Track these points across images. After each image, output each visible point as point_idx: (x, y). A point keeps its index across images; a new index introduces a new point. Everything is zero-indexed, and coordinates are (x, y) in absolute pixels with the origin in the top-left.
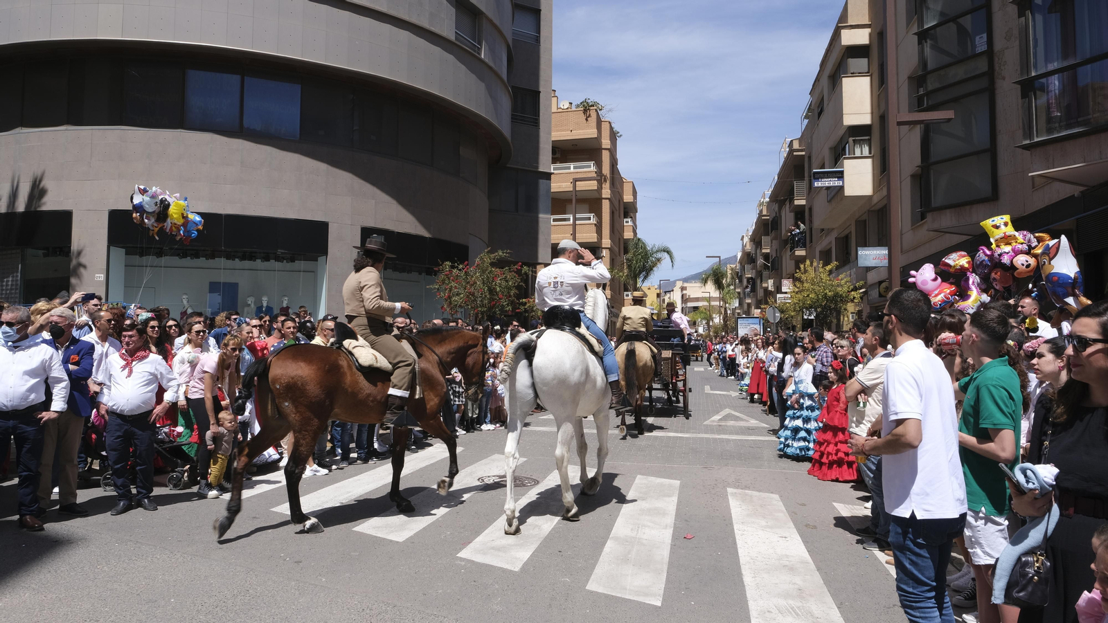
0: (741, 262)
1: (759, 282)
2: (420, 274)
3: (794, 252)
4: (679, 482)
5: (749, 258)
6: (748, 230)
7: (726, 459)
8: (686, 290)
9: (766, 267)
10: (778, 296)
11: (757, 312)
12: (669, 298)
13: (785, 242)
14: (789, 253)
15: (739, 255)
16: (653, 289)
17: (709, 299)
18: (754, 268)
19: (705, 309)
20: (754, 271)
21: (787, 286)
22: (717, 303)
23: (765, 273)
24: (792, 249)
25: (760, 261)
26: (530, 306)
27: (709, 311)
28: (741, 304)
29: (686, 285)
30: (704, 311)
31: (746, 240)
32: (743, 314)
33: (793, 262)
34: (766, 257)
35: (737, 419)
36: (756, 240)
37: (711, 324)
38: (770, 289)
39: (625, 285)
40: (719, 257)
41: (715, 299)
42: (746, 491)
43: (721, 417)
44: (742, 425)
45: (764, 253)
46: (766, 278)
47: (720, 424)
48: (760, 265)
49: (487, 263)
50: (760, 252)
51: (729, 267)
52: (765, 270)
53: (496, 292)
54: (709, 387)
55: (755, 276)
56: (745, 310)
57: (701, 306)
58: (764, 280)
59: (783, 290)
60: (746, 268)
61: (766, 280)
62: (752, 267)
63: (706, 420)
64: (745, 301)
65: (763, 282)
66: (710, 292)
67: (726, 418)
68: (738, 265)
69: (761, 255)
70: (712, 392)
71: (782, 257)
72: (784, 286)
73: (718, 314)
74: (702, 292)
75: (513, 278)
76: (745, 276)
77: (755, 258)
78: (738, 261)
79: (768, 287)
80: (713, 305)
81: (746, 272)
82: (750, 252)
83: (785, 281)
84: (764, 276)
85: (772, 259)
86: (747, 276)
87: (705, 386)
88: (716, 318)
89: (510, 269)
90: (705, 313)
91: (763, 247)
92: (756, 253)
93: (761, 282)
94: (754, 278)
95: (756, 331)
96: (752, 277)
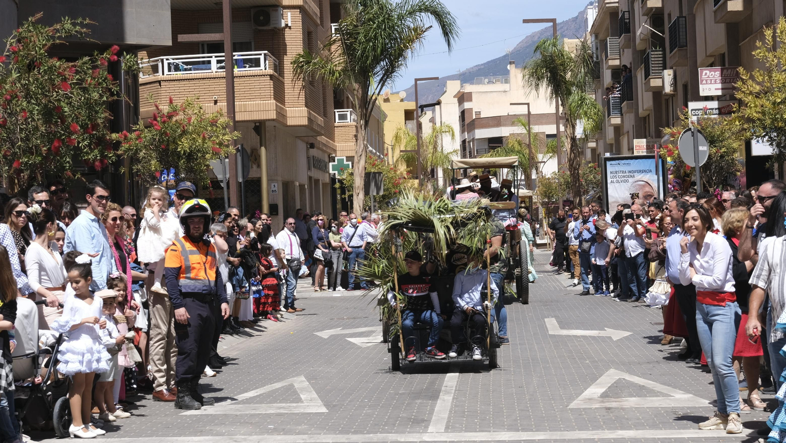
0: (596, 31)
1: (640, 75)
8: (470, 100)
9: (656, 41)
10: (692, 105)
11: (640, 145)
12: (432, 120)
14: (710, 8)
15: (592, 15)
16: (395, 101)
17: (529, 119)
18: (629, 43)
19: (520, 143)
20: (628, 51)
21: (712, 82)
22: (551, 129)
23: (655, 56)
25: (643, 28)
26: (129, 149)
27: (529, 146)
29: (468, 88)
30: (517, 147)
32: (605, 151)
33: (722, 26)
34: (657, 18)
37: (534, 176)
38: (668, 90)
39: (335, 92)
40: (553, 21)
41: (543, 118)
43: (603, 390)
44: (657, 405)
45: (652, 8)
46: (657, 65)
47: (608, 405)
48: (642, 36)
49: (40, 49)
50: (642, 7)
51: (570, 46)
52: (656, 48)
53: (63, 119)
54: (554, 320)
55: (631, 63)
56: (608, 142)
57: (508, 137)
58: (653, 71)
59: (702, 94)
60: (608, 45)
61: (657, 71)
62: (623, 42)
63: (571, 399)
64: (609, 120)
65: (649, 75)
66: (528, 104)
67: (616, 390)
68: (590, 40)
69: (644, 15)
70: (565, 332)
71: (694, 17)
72: (704, 82)
73: (548, 152)
74: (511, 104)
75: (100, 84)
76: (606, 63)
77: (629, 22)
78: (589, 29)
79: (663, 87)
80: (537, 133)
81: (609, 54)
82: (617, 7)
83: (704, 72)
84: (653, 62)
85: (670, 22)
86: (611, 63)
87: (546, 320)
88: (544, 162)
89: (93, 61)
90: (519, 152)
92: (631, 10)
93: (646, 77)
94: (629, 66)
95: (647, 189)
96: (625, 66)
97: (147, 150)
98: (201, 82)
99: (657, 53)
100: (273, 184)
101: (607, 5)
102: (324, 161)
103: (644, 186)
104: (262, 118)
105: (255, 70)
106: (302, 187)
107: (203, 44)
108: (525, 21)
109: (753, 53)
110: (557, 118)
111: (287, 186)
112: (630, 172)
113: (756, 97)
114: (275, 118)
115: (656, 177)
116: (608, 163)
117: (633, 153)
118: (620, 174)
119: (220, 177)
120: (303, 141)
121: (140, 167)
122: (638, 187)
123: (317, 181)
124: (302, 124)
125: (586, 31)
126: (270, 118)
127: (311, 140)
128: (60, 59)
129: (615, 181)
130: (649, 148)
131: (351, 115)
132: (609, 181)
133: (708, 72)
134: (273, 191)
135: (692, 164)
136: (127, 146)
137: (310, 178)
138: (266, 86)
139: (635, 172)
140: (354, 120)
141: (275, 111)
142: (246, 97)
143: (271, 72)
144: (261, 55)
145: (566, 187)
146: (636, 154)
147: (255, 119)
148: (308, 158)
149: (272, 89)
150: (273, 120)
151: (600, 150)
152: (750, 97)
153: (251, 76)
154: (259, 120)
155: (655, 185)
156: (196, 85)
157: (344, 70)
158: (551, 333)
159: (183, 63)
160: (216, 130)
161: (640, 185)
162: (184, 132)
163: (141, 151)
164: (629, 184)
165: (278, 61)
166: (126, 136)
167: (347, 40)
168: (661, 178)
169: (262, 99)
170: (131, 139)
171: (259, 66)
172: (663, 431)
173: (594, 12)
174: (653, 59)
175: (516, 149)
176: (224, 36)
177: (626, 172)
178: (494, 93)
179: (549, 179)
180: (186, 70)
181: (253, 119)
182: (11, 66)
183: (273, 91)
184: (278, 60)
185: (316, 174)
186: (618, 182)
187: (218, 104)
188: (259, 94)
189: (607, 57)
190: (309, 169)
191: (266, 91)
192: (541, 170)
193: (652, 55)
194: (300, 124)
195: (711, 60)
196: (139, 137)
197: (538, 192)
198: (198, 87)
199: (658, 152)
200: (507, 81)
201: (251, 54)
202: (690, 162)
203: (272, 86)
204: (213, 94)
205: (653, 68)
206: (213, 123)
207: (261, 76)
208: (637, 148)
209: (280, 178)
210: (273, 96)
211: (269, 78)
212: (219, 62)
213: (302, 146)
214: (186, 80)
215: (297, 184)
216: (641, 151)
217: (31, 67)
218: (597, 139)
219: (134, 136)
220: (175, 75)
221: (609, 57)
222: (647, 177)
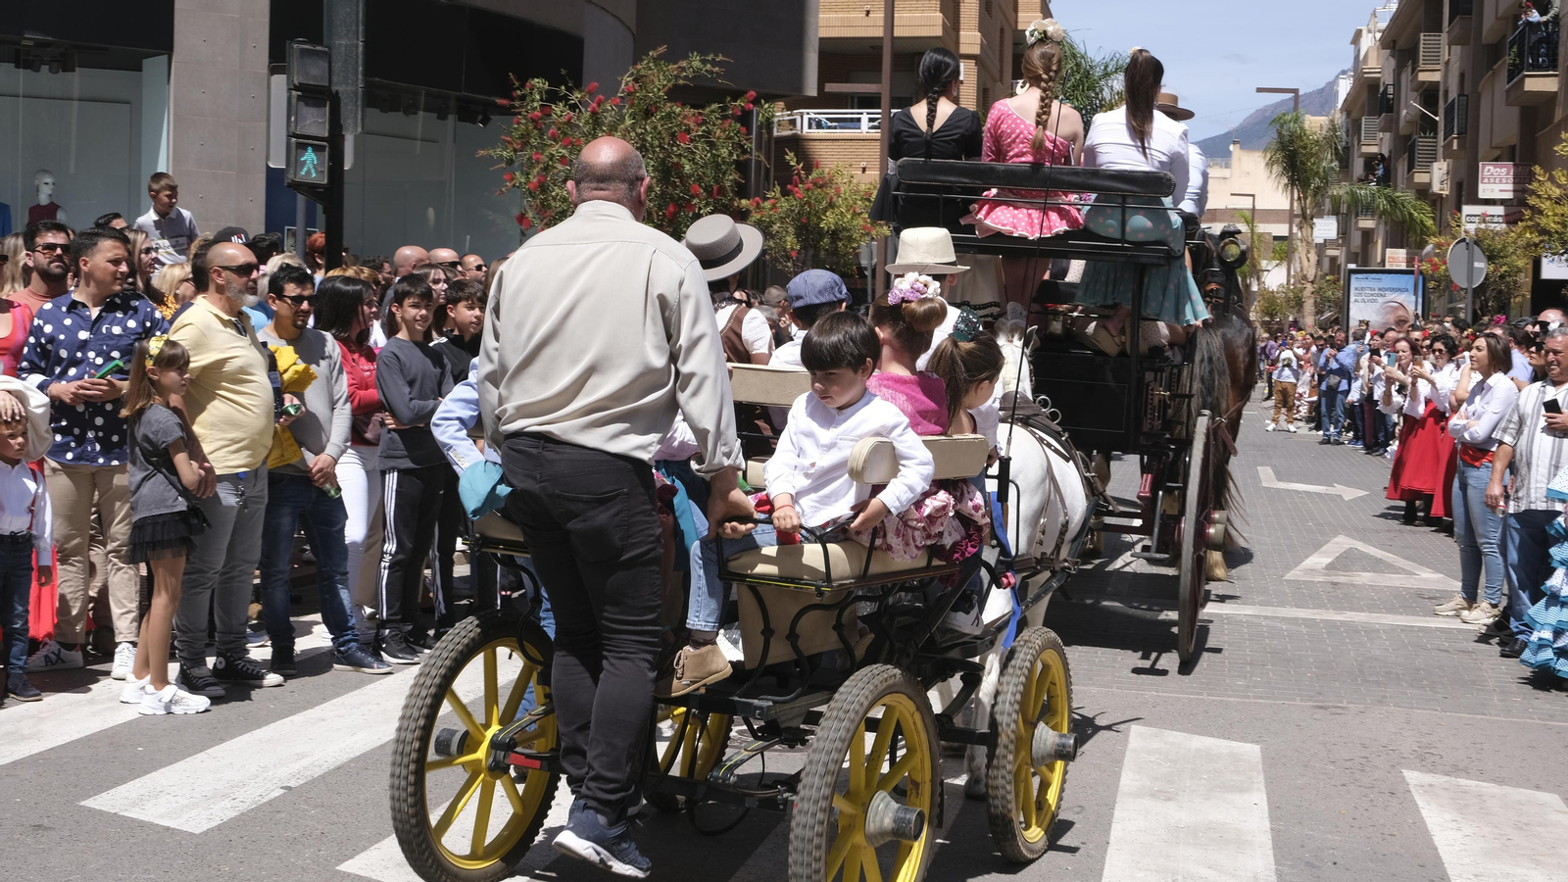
0: (1348, 108)
1: (1401, 167)
2: (442, 117)
3: (1522, 81)
4: (1257, 748)
5: (1372, 98)
6: (1374, 14)
7: (1378, 683)
9: (1426, 125)
10: (1467, 209)
11: (1397, 257)
13: (1494, 52)
14: (1502, 84)
15: (1344, 87)
17: (1253, 216)
18: (1391, 126)
20: (1387, 135)
21: (1496, 182)
22: (1282, 230)
23: (1422, 143)
24: (1515, 72)
25: (1411, 106)
28: (1344, 232)
31: (1368, 42)
32: (1349, 261)
33: (1515, 110)
34: (1429, 95)
35: (1377, 565)
36: (1401, 43)
37: (1255, 288)
38: (1436, 188)
40: (1295, 91)
41: (1272, 215)
42: (1463, 781)
43: (1330, 560)
44: (1397, 584)
45: (1424, 82)
46: (1425, 156)
47: (1335, 579)
48: (1409, 117)
49: (659, 90)
50: (1412, 81)
51: (1315, 124)
52: (1424, 134)
53: (682, 177)
54: (1269, 470)
55: (1390, 152)
56: (1353, 250)
58: (1419, 164)
59: (1482, 195)
60: (1363, 125)
61: (1425, 164)
62: (1382, 124)
63: (1288, 568)
64: (1357, 223)
65: (1413, 168)
66: (1253, 196)
67: (1346, 562)
68: (1339, 118)
69: (1412, 90)
70: (1282, 485)
71: (1478, 96)
72: (1486, 180)
73: (1272, 259)
74: (1232, 194)
75: (731, 138)
76: (1357, 149)
77: (1393, 98)
78: (1340, 105)
79: (1429, 185)
80: (1262, 233)
81: (1363, 138)
82: (1380, 78)
83: (1487, 168)
84: (1420, 152)
85: (1446, 101)
86: (1365, 149)
87: (1259, 468)
88: (1269, 271)
89: (724, 109)
91: (1422, 67)
92: (1397, 84)
93: (1410, 170)
94: (1386, 155)
95: (1401, 313)
96: (1381, 154)
98: (847, 143)
99: (1425, 140)
101: (1366, 75)
103: (1396, 308)
108: (1259, 90)
109: (1556, 148)
110: (1290, 217)
112: (1380, 289)
113: (1556, 203)
116: (1353, 277)
117: (1384, 265)
118: (1367, 292)
119: (864, 262)
122: (1388, 308)
125: (1334, 106)
128: (684, 105)
129: (1359, 300)
130: (1410, 261)
132: (1352, 299)
133: (1491, 168)
135: (1464, 285)
136: (758, 216)
139: (1386, 290)
145: (1295, 303)
146: (1387, 267)
151: (1342, 260)
152: (1548, 203)
155: (1411, 308)
156: (840, 147)
158: (1264, 484)
159: (827, 119)
161: (1391, 306)
164: (1378, 305)
166: (757, 204)
168: (1420, 300)
170: (763, 208)
172: (1404, 617)
173: (1348, 84)
174: (1420, 148)
176: (882, 88)
177: (1374, 290)
179: (1273, 292)
180: (830, 128)
182: (625, 111)
186: (1363, 301)
187: (868, 171)
189: (1359, 141)
193: (1419, 142)
195: (1497, 153)
196: (773, 207)
198: (842, 150)
199: (1419, 267)
200: (1227, 166)
202: (1460, 280)
204: (861, 159)
205: (1419, 160)
208: (1391, 260)
212: (871, 120)
214: (831, 140)
216: (1395, 263)
217: (648, 114)
218: (1339, 245)
219: (767, 204)
220: (816, 133)
221: (1363, 142)
222: (1401, 298)
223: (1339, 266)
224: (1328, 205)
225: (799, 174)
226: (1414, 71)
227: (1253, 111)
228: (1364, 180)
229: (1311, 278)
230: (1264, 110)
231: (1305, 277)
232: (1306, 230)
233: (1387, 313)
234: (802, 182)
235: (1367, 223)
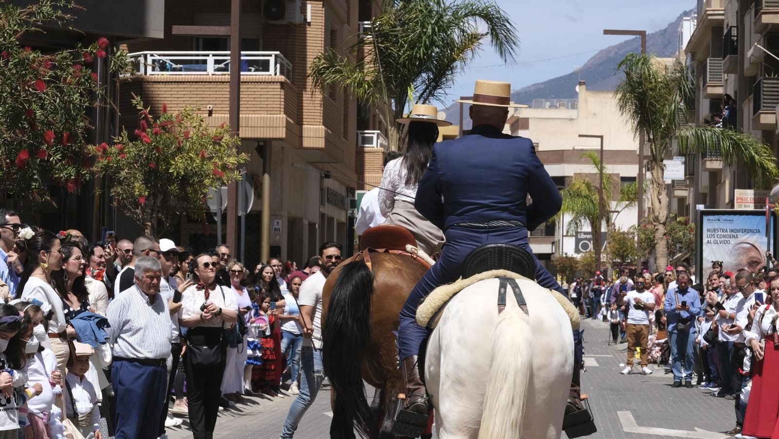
0: (692, 49)
1: (747, 108)
5: (716, 40)
8: (527, 127)
9: (770, 66)
11: (745, 198)
15: (688, 29)
17: (600, 157)
18: (735, 67)
19: (588, 186)
20: (732, 76)
22: (631, 170)
25: (755, 49)
26: (107, 167)
27: (600, 191)
28: (691, 172)
29: (527, 113)
32: (697, 202)
34: (773, 37)
37: (604, 229)
40: (642, 33)
41: (617, 156)
45: (767, 25)
46: (770, 97)
48: (753, 59)
49: (11, 36)
50: (755, 23)
51: (661, 65)
52: (770, 75)
55: (736, 93)
56: (701, 190)
57: (572, 177)
58: (765, 105)
60: (708, 67)
61: (770, 105)
62: (727, 65)
64: (704, 163)
65: (759, 109)
66: (601, 137)
68: (684, 59)
69: (756, 32)
70: (644, 430)
73: (622, 200)
74: (580, 136)
75: (82, 84)
76: (703, 91)
77: (737, 39)
78: (684, 47)
80: (610, 175)
81: (708, 79)
82: (723, 20)
84: (765, 93)
86: (710, 90)
87: (619, 413)
88: (618, 212)
89: (75, 55)
90: (586, 197)
91: (765, 9)
92: (741, 26)
93: (755, 112)
94: (733, 96)
95: (753, 254)
96: (728, 96)
97: (130, 168)
98: (192, 86)
99: (771, 81)
100: (276, 221)
101: (710, 17)
102: (341, 195)
103: (748, 250)
104: (268, 136)
105: (261, 75)
106: (312, 225)
107: (197, 38)
108: (606, 32)
110: (639, 158)
111: (294, 224)
112: (732, 231)
114: (284, 136)
115: (765, 239)
116: (705, 218)
117: (733, 206)
118: (719, 233)
119: (213, 208)
120: (315, 167)
121: (119, 190)
122: (741, 250)
123: (331, 220)
124: (317, 146)
125: (680, 48)
126: (278, 136)
127: (327, 167)
129: (712, 242)
130: (759, 201)
131: (378, 138)
132: (705, 240)
134: (276, 230)
136: (105, 162)
137: (322, 215)
138: (275, 96)
139: (738, 231)
140: (382, 145)
141: (284, 129)
142: (249, 109)
143: (282, 78)
144: (271, 56)
145: (648, 245)
146: (736, 208)
147: (259, 136)
148: (322, 189)
149: (283, 100)
150: (281, 139)
151: (690, 201)
153: (257, 82)
154: (264, 139)
155: (763, 249)
156: (186, 89)
157: (376, 82)
158: (625, 429)
159: (171, 61)
160: (220, 149)
161: (744, 248)
162: (180, 150)
163: (123, 170)
164: (730, 247)
165: (291, 65)
166: (105, 150)
167: (382, 43)
168: (772, 241)
169: (269, 112)
170: (111, 154)
171: (268, 70)
173: (692, 26)
174: (765, 89)
175: (583, 194)
176: (231, 30)
177: (727, 231)
178: (557, 121)
179: (624, 233)
180: (174, 70)
181: (256, 136)
183: (283, 103)
184: (292, 63)
185: (330, 210)
186: (716, 242)
187: (213, 115)
188: (266, 106)
189: (705, 82)
190: (322, 203)
191: (275, 103)
192: (613, 221)
193: (764, 83)
194: (314, 146)
196: (121, 152)
197: (608, 250)
198: (189, 93)
199: (770, 208)
200: (574, 107)
201: (258, 55)
203: (283, 97)
204: (208, 102)
205: (765, 101)
206: (217, 141)
207: (270, 82)
208: (739, 201)
209: (285, 214)
210: (282, 110)
211: (279, 87)
212: (216, 62)
213: (314, 174)
214: (175, 82)
215: (306, 222)
216: (743, 204)
218: (686, 186)
219: (114, 149)
220: (159, 75)
221: (709, 83)
222: (753, 239)
223: (688, 207)
224: (675, 146)
225: (146, 118)
226: (758, 13)
227: (597, 52)
228: (708, 122)
229: (663, 220)
230: (608, 51)
231: (656, 219)
232: (657, 172)
233: (740, 254)
234: (150, 126)
235: (715, 164)
